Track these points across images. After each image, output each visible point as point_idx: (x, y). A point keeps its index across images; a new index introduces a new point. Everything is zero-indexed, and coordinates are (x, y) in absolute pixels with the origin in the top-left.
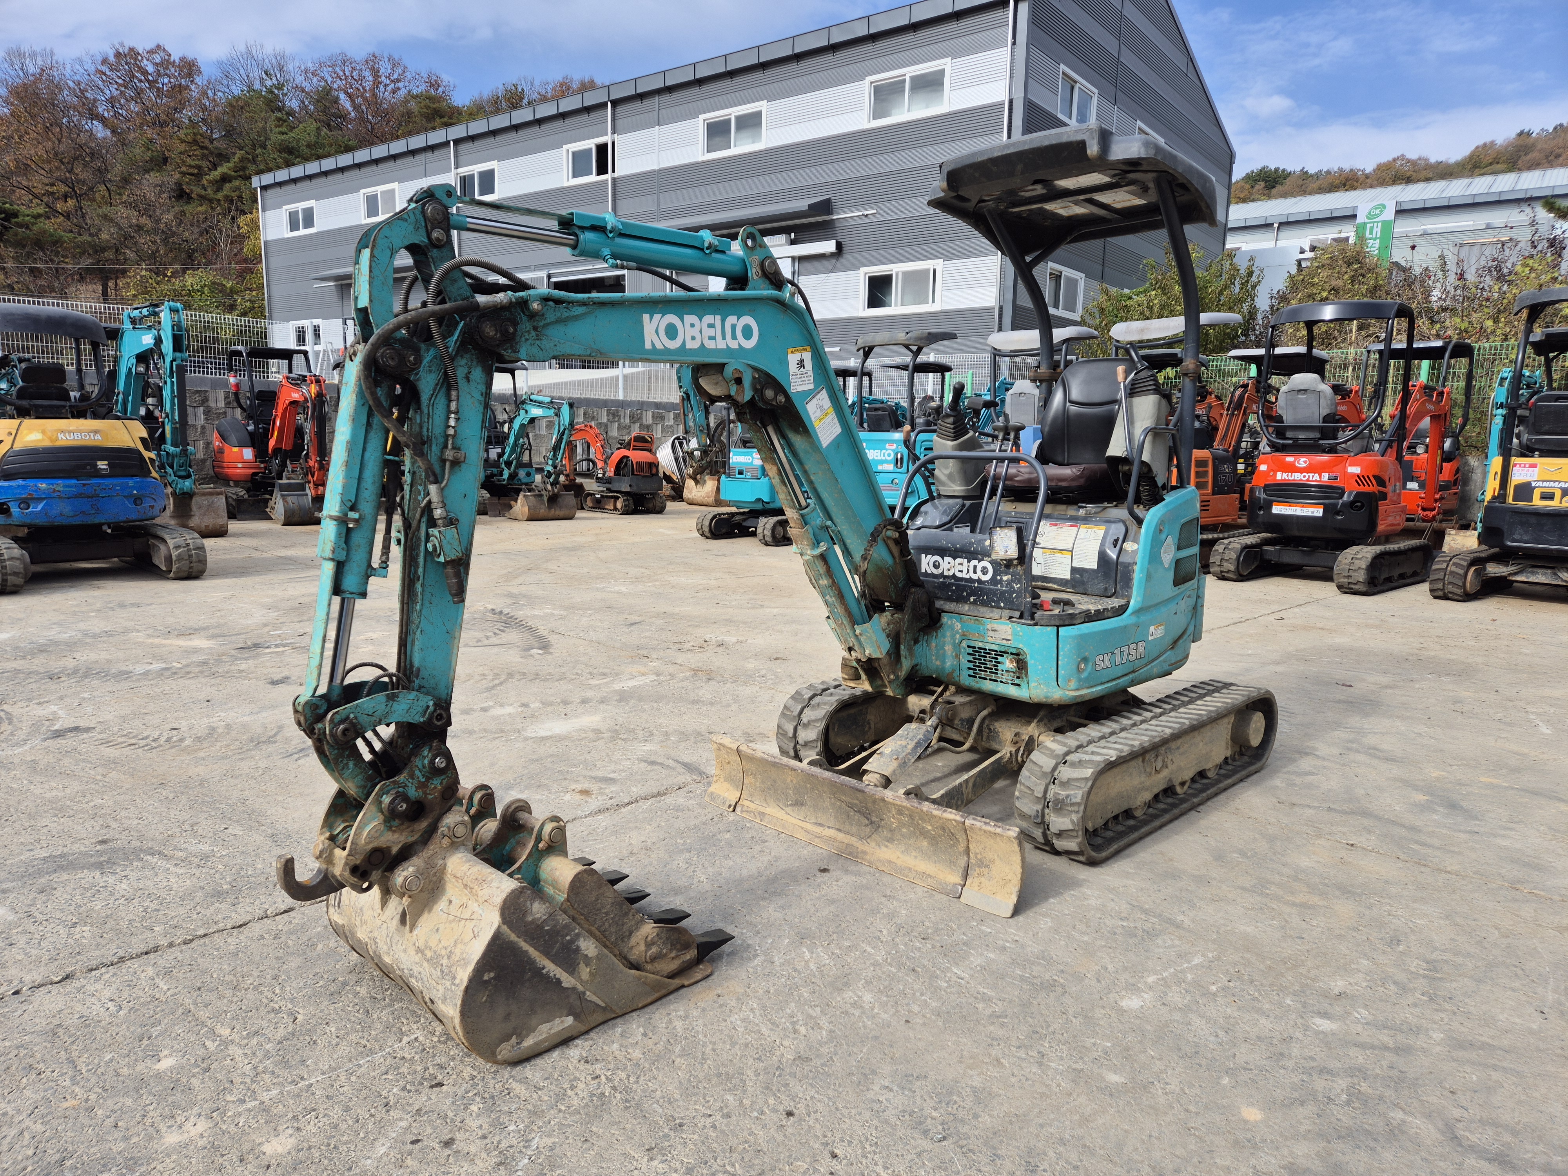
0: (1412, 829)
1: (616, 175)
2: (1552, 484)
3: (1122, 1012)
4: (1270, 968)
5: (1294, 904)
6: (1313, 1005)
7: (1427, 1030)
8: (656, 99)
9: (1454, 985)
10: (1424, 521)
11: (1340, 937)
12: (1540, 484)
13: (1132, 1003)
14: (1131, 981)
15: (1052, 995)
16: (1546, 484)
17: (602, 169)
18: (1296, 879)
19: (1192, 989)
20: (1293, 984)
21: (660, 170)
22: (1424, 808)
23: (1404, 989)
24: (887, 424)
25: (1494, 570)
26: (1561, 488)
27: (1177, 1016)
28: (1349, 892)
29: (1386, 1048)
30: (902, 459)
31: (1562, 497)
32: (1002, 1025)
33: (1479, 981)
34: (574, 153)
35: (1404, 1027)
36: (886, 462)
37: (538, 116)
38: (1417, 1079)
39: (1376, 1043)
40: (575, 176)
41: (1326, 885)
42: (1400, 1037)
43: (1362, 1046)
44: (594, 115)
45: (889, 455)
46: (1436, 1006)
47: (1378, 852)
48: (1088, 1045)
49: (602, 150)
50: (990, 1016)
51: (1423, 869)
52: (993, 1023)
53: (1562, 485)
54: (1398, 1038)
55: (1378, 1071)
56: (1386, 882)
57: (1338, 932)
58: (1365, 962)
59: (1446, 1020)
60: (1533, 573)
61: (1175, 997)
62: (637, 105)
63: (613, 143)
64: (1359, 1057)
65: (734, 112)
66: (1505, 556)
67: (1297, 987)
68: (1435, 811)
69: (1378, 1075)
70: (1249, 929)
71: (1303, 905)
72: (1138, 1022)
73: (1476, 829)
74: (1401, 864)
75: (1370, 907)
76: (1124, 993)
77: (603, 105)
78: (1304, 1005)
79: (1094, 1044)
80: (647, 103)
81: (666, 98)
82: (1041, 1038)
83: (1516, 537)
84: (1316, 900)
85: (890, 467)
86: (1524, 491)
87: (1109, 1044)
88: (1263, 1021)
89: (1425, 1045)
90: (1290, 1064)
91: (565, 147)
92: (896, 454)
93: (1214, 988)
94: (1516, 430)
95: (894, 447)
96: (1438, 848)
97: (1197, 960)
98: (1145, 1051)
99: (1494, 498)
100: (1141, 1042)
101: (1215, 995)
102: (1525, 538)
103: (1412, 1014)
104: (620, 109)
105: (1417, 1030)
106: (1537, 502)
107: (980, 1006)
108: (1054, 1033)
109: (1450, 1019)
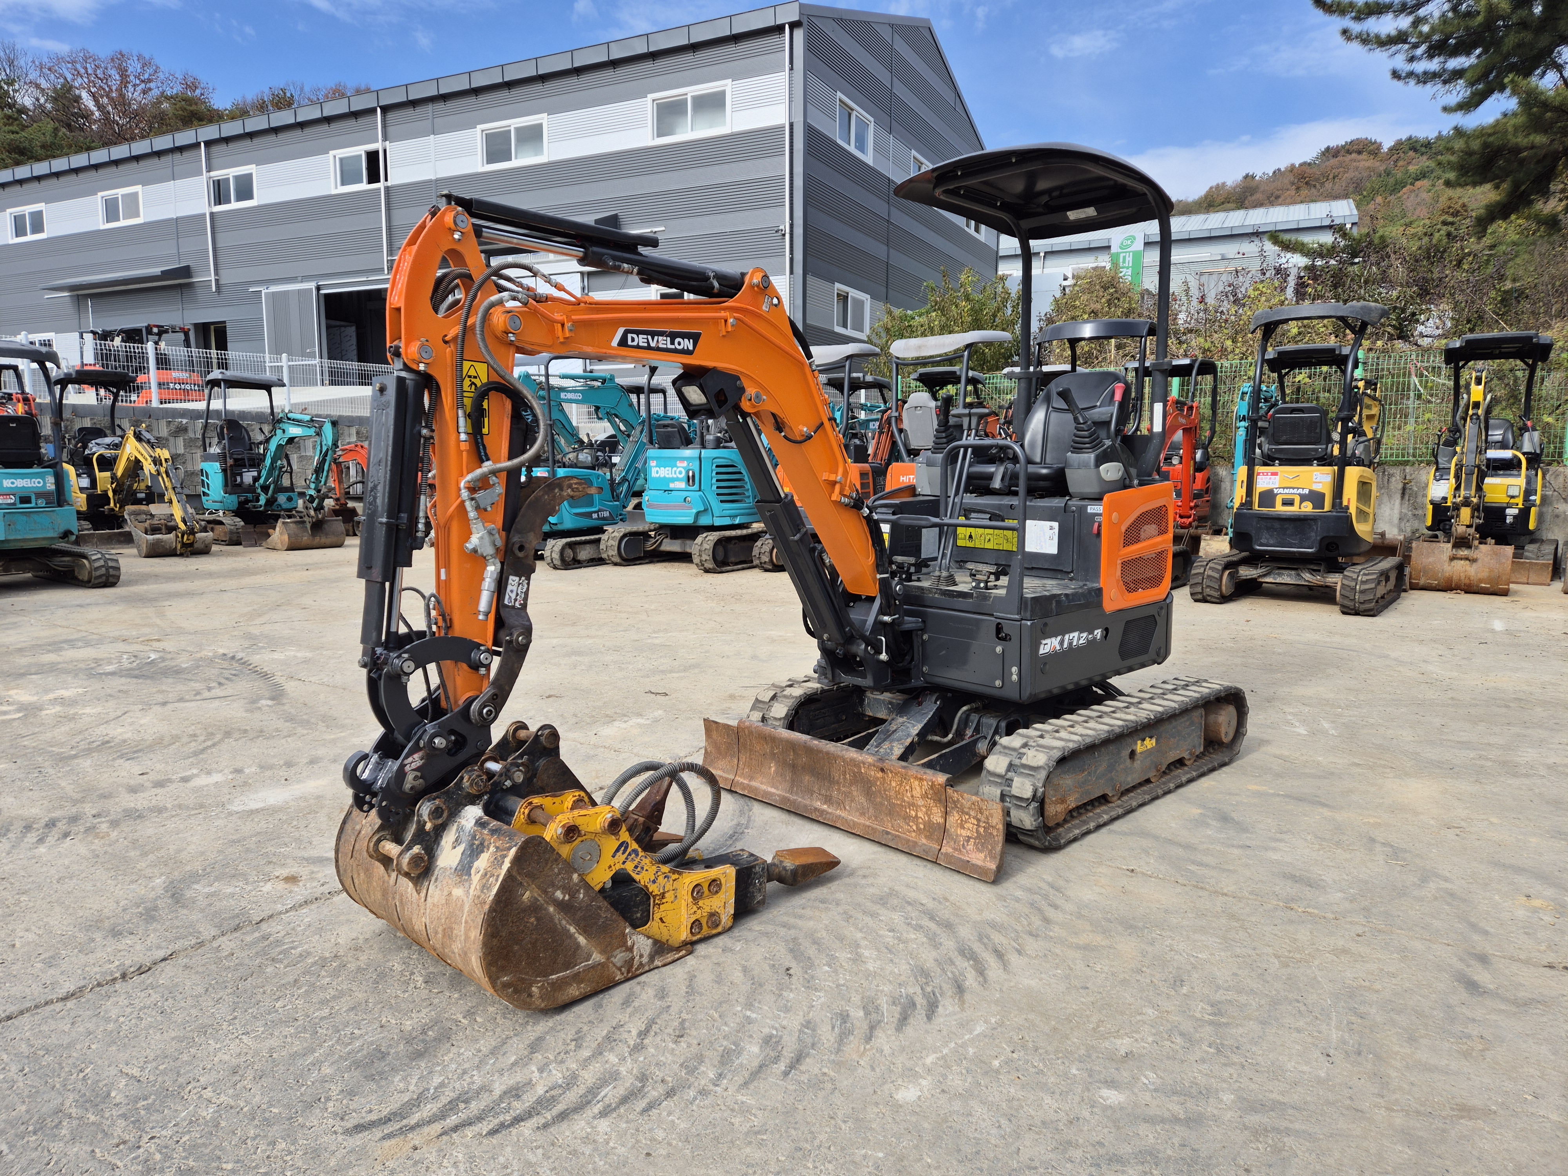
0: (1188, 847)
1: (389, 183)
2: (1291, 491)
3: (897, 1107)
4: (1055, 1029)
5: (1078, 947)
6: (1100, 1072)
7: (1217, 1091)
8: (430, 108)
9: (1240, 1030)
10: (1182, 528)
11: (1124, 982)
12: (1281, 491)
13: (908, 1094)
14: (909, 1064)
15: (821, 1094)
16: (1286, 491)
17: (374, 177)
18: (1080, 916)
19: (973, 1067)
20: (1078, 1048)
21: (437, 180)
22: (1199, 823)
23: (1190, 1040)
24: (677, 440)
25: (1246, 572)
26: (1299, 494)
27: (957, 1105)
28: (1131, 927)
29: (1176, 1120)
30: (693, 476)
31: (1301, 503)
32: (761, 1144)
33: (1263, 1023)
34: (341, 160)
35: (1194, 1091)
36: (678, 479)
37: (299, 120)
38: (1210, 1158)
39: (1167, 1115)
40: (343, 184)
41: (1109, 921)
42: (1190, 1104)
43: (1151, 1120)
44: (362, 121)
45: (680, 473)
46: (1223, 1060)
47: (1157, 877)
48: (858, 1159)
49: (372, 157)
50: (747, 1134)
51: (1201, 893)
52: (750, 1143)
53: (1300, 491)
54: (1188, 1105)
55: (1169, 1152)
56: (1166, 911)
57: (1121, 976)
58: (1150, 1011)
59: (1235, 1076)
60: (1279, 575)
61: (956, 1081)
62: (409, 112)
63: (385, 151)
64: (1149, 1135)
65: (514, 123)
66: (1254, 559)
67: (1082, 1052)
68: (1208, 825)
69: (1170, 1157)
70: (1033, 983)
71: (1086, 948)
72: (914, 1119)
73: (1248, 843)
74: (1179, 889)
75: (1152, 943)
76: (900, 1082)
77: (373, 111)
78: (1090, 1073)
79: (865, 1157)
80: (420, 110)
81: (440, 106)
82: (804, 1156)
83: (1263, 541)
84: (1099, 939)
85: (682, 485)
86: (1268, 497)
87: (881, 1155)
88: (1048, 1100)
89: (1216, 1112)
90: (1077, 1154)
91: (332, 153)
92: (688, 472)
93: (996, 1063)
94: (1258, 441)
95: (685, 464)
96: (1214, 868)
97: (979, 1029)
98: (920, 1159)
99: (1242, 504)
100: (916, 1147)
101: (997, 1072)
102: (1271, 542)
103: (1200, 1072)
104: (391, 116)
105: (1206, 1093)
106: (1280, 508)
107: (736, 1121)
108: (820, 1147)
109: (1239, 1075)
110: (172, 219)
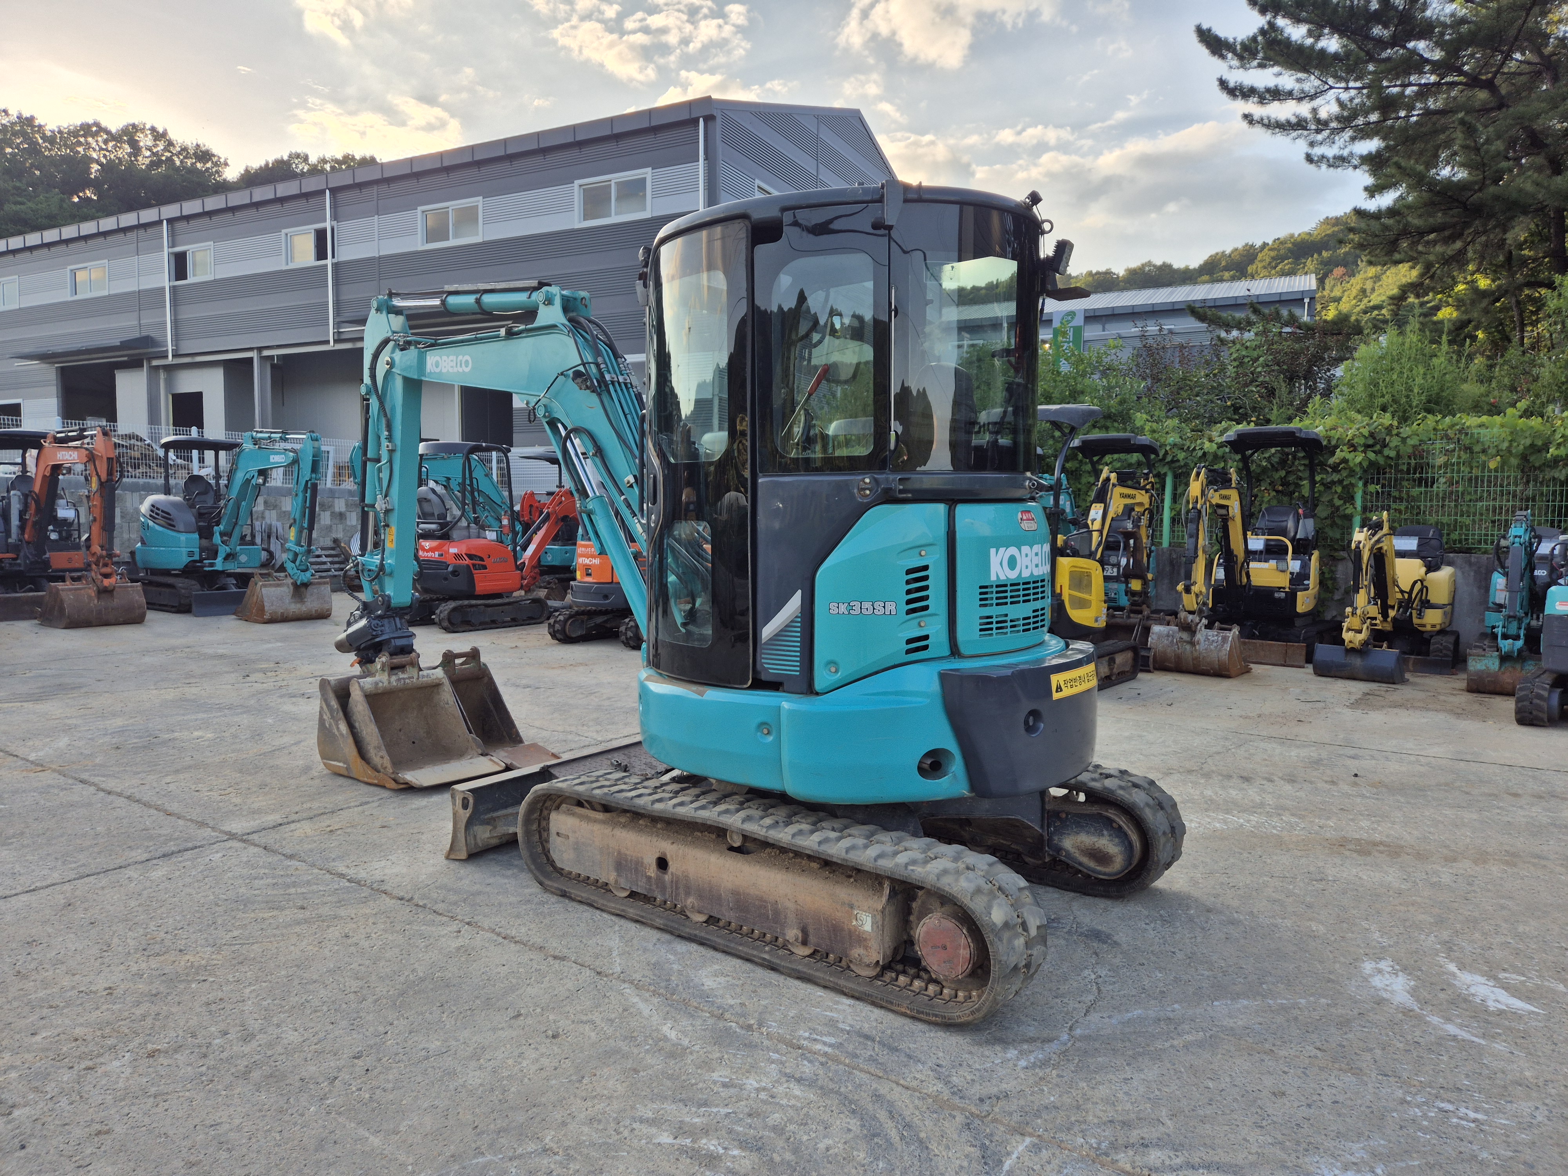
1: (335, 260)
8: (375, 190)
17: (321, 254)
21: (380, 257)
37: (255, 199)
44: (312, 201)
49: (321, 236)
62: (357, 194)
63: (333, 230)
65: (452, 206)
77: (322, 192)
80: (365, 191)
81: (384, 188)
91: (284, 231)
104: (338, 197)
110: (134, 292)
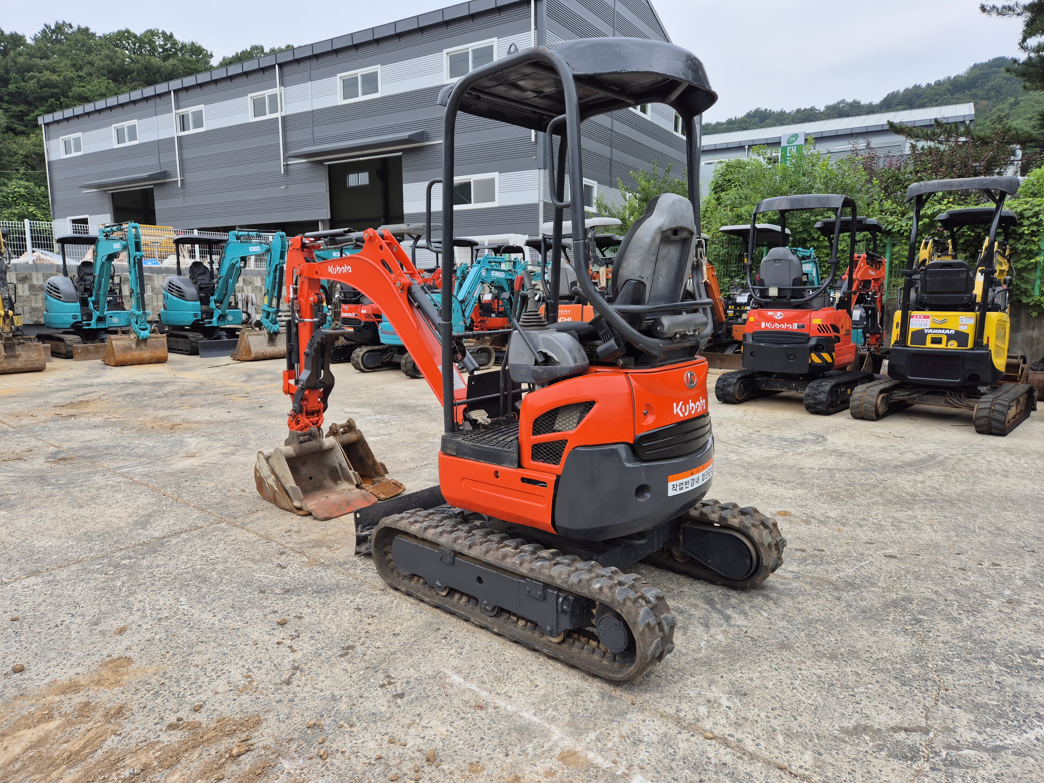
1: (283, 114)
8: (308, 63)
21: (313, 111)
34: (254, 100)
37: (230, 74)
40: (256, 115)
44: (267, 73)
62: (295, 67)
63: (281, 94)
65: (360, 72)
77: (273, 67)
80: (303, 65)
81: (314, 62)
91: (248, 96)
104: (284, 70)
110: (155, 141)
